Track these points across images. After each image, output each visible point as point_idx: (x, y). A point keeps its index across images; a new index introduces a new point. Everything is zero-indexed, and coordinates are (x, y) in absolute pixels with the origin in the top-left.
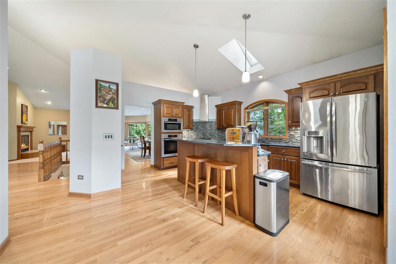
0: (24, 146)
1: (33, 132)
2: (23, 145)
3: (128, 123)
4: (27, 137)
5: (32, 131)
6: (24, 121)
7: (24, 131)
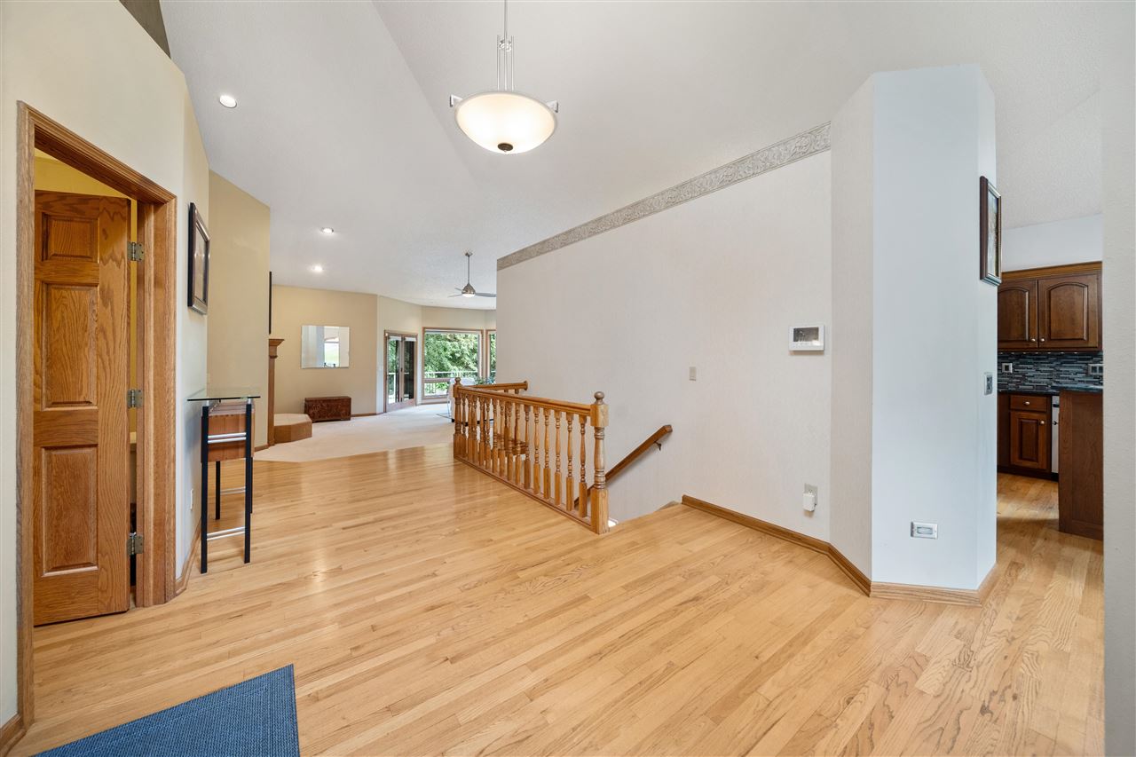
3: (487, 331)
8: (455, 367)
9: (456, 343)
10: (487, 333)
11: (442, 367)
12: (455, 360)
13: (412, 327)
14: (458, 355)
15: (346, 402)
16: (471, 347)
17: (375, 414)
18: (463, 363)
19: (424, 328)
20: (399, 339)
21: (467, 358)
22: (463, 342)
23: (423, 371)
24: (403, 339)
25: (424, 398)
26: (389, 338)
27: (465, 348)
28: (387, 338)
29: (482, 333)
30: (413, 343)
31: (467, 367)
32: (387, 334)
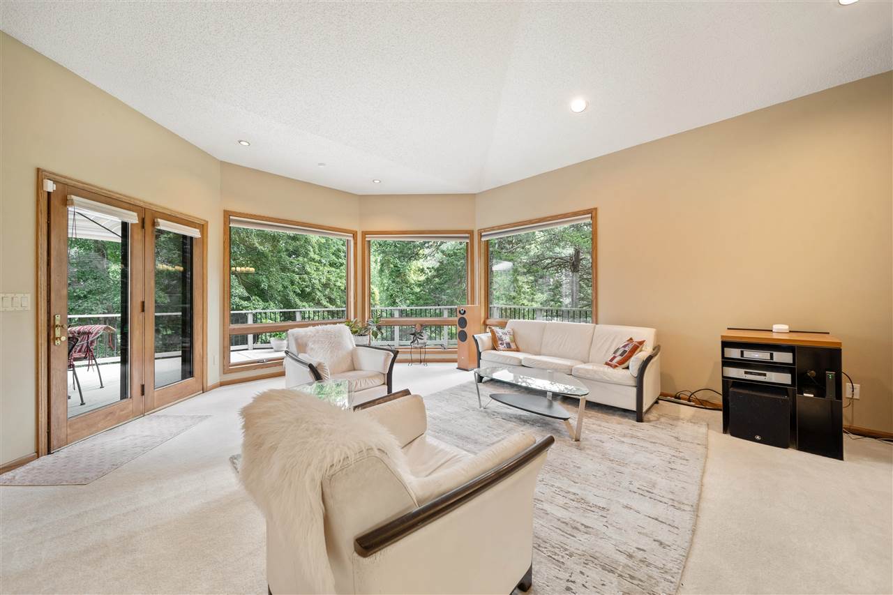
8: (304, 304)
9: (305, 276)
10: (364, 237)
11: (287, 303)
12: (304, 295)
14: (308, 290)
16: (324, 281)
18: (314, 299)
19: (228, 214)
21: (319, 293)
22: (314, 275)
27: (317, 282)
29: (355, 237)
31: (319, 303)
32: (50, 186)
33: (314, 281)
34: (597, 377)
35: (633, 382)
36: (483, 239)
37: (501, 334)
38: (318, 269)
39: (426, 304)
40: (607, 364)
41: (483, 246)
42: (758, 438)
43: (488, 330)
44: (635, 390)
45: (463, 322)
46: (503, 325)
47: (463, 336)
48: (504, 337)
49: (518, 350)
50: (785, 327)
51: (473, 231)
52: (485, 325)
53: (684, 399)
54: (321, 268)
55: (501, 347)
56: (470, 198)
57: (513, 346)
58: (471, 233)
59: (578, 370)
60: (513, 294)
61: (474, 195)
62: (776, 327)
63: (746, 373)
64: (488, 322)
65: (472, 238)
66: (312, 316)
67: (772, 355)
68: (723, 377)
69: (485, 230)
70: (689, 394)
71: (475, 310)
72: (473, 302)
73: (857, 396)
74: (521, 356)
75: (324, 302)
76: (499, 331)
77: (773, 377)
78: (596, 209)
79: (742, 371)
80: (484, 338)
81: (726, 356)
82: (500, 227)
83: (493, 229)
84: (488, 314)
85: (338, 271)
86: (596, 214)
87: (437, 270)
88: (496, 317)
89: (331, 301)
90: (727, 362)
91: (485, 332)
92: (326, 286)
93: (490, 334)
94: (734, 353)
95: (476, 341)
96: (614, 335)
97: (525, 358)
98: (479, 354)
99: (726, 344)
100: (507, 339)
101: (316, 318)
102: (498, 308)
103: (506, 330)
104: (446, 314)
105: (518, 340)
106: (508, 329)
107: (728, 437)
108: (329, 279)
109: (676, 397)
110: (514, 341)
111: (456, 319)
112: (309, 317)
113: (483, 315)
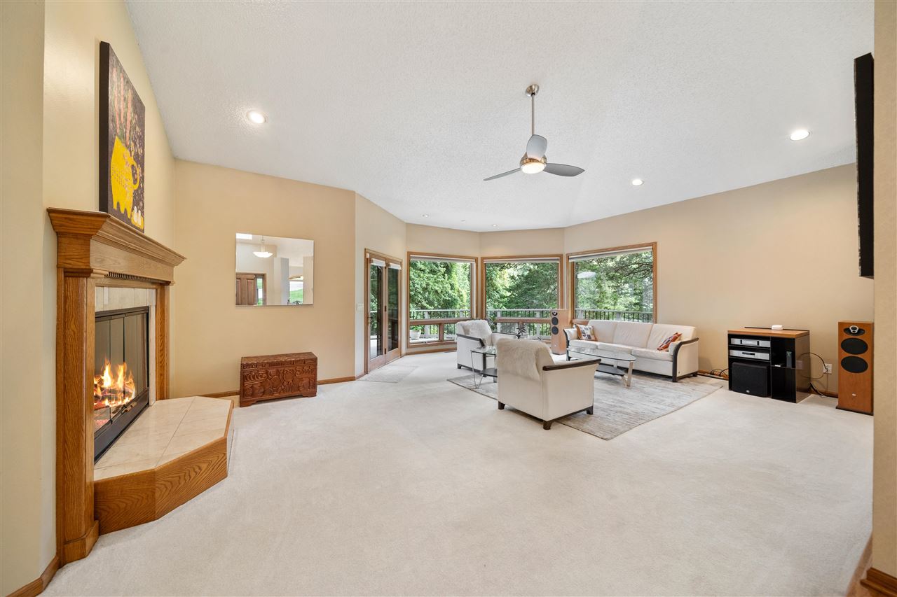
0: (120, 384)
1: (171, 288)
2: (114, 375)
3: (483, 259)
4: (138, 319)
5: (168, 283)
6: (122, 195)
7: (118, 278)
10: (482, 261)
13: (396, 251)
15: (308, 364)
16: (424, 285)
17: (352, 379)
19: (409, 253)
20: (382, 264)
21: (420, 296)
22: (417, 280)
23: (408, 308)
24: (388, 265)
25: (409, 345)
26: (371, 261)
27: (419, 286)
28: (368, 261)
29: (476, 261)
30: (397, 271)
32: (368, 256)
33: (416, 286)
34: (647, 355)
35: (670, 359)
36: (570, 261)
37: (583, 329)
38: (419, 276)
39: (518, 307)
40: (658, 349)
41: (570, 265)
42: (748, 391)
43: (574, 326)
44: (671, 363)
45: (555, 321)
46: (586, 324)
47: (555, 331)
48: (586, 331)
49: (596, 340)
50: (779, 327)
51: (562, 255)
52: (572, 323)
53: (716, 375)
54: (422, 275)
55: (584, 338)
56: (560, 231)
57: (593, 337)
58: (561, 256)
59: (635, 351)
60: (597, 298)
61: (564, 228)
62: (774, 327)
63: (743, 353)
64: (574, 321)
65: (561, 260)
66: (415, 315)
67: (758, 342)
68: (729, 355)
69: (572, 254)
70: (720, 371)
71: (565, 312)
72: (562, 307)
73: (830, 372)
74: (597, 343)
75: (424, 303)
76: (582, 327)
77: (759, 356)
78: (656, 243)
79: (741, 352)
80: (572, 331)
81: (732, 343)
82: (583, 253)
83: (578, 254)
84: (574, 316)
85: (435, 276)
86: (656, 246)
87: (527, 277)
88: (581, 317)
89: (431, 303)
90: (732, 347)
91: (572, 327)
92: (425, 289)
93: (576, 329)
94: (737, 341)
95: (566, 333)
96: (664, 330)
97: (600, 345)
98: (568, 342)
99: (731, 336)
100: (588, 332)
101: (419, 317)
102: (582, 311)
103: (587, 327)
104: (538, 315)
105: (596, 333)
106: (589, 326)
107: (732, 392)
108: (428, 285)
109: (711, 374)
110: (594, 334)
111: (550, 319)
112: (414, 316)
113: (570, 316)
